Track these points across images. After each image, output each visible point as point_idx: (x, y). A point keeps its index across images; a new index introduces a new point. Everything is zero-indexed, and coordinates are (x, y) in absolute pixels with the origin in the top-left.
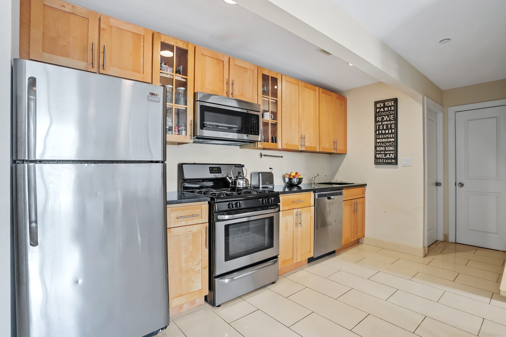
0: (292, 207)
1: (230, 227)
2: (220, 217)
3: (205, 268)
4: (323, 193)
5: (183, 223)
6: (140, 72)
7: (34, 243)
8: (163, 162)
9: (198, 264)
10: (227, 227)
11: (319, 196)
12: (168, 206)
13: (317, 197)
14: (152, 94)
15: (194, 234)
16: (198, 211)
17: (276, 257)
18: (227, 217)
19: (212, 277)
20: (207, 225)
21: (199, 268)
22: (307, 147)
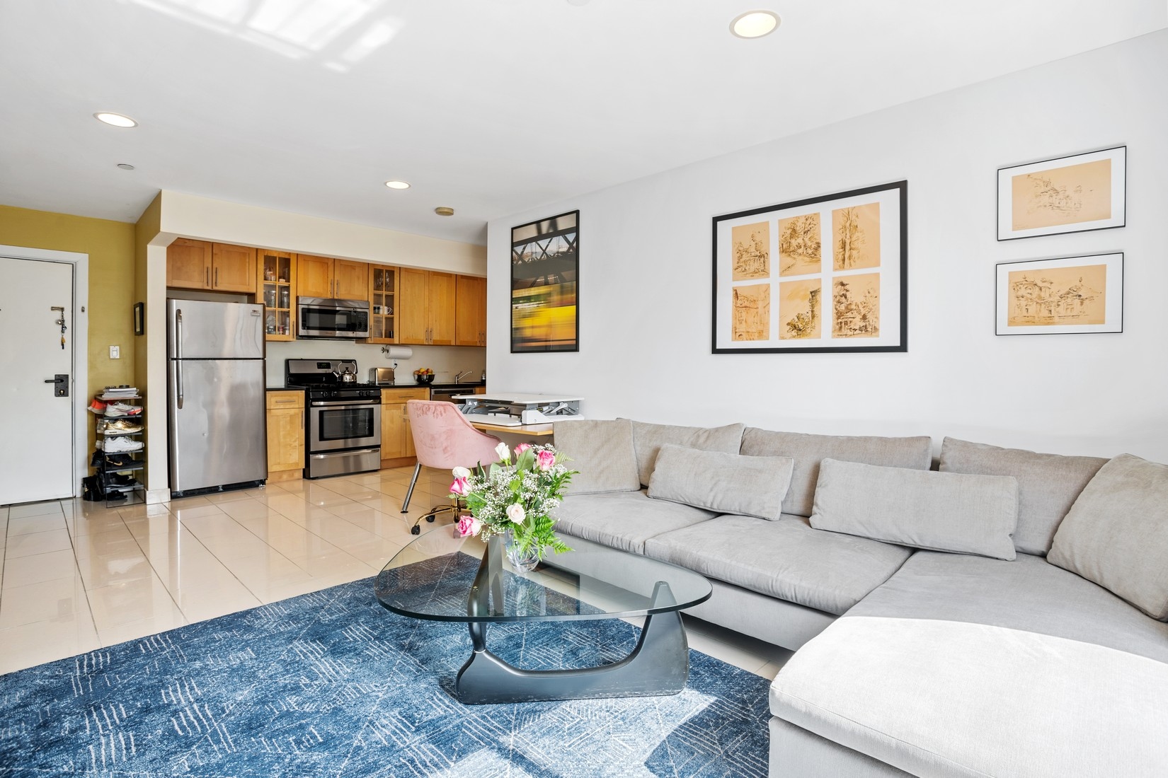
0: (398, 401)
1: (325, 413)
2: (314, 403)
3: (301, 445)
4: (443, 390)
5: (282, 407)
6: (246, 285)
7: (180, 406)
8: (263, 359)
9: (295, 441)
10: (321, 413)
11: (436, 392)
12: (267, 392)
13: (433, 393)
14: (254, 311)
15: (291, 416)
16: (295, 398)
17: (379, 446)
18: (322, 403)
19: (308, 453)
20: (304, 410)
21: (296, 444)
22: (434, 341)
